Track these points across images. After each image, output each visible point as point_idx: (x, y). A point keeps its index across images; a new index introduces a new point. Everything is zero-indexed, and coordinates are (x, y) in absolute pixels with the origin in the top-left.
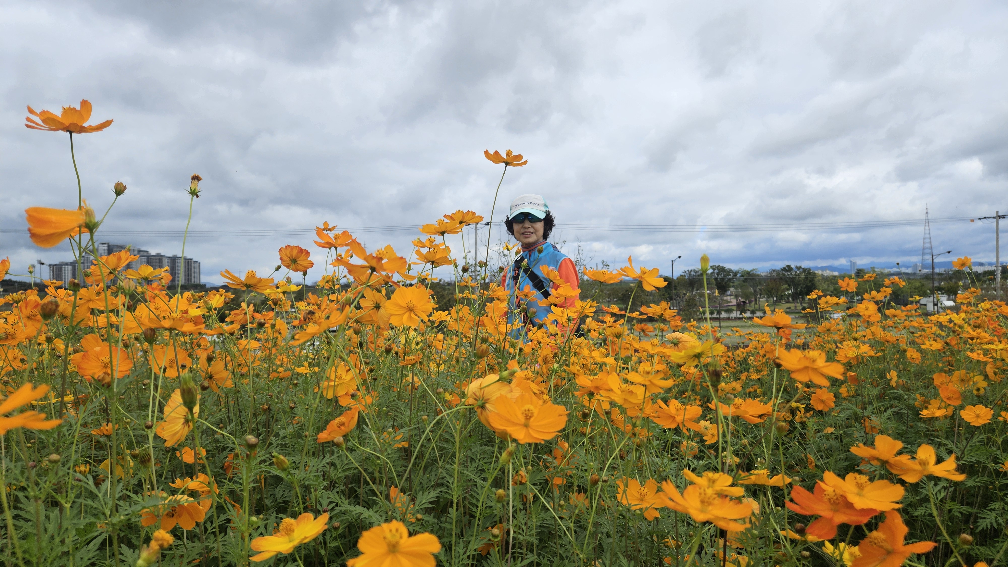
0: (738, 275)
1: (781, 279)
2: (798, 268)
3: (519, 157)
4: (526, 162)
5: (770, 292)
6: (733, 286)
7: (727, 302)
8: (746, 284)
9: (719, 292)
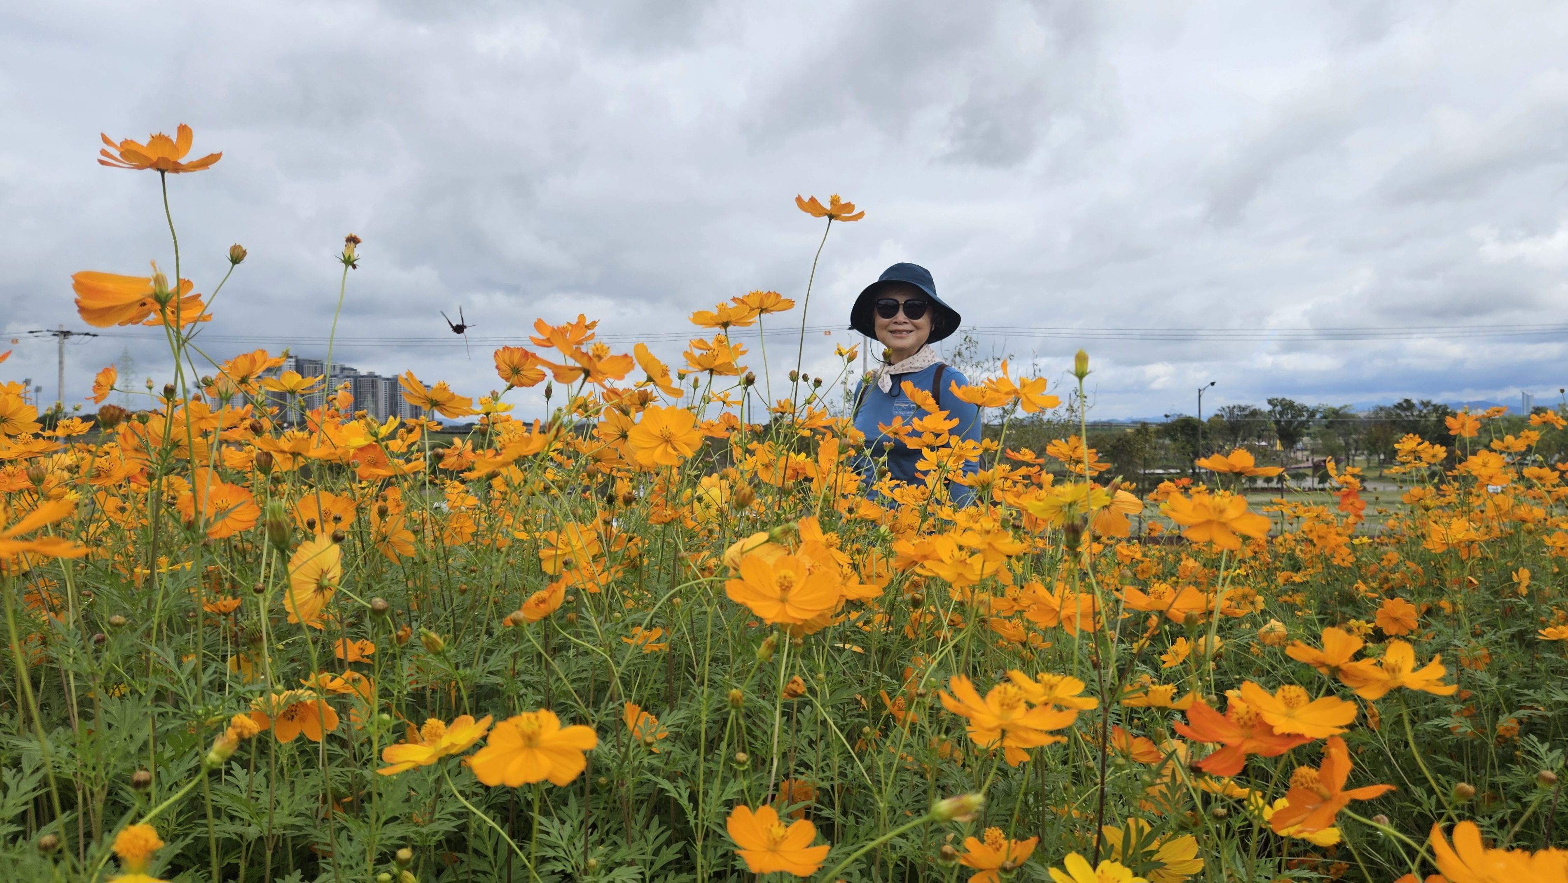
0: (1318, 416)
1: (1394, 422)
2: (1425, 404)
3: (849, 207)
4: (861, 215)
5: (1374, 445)
6: (1308, 435)
7: (1297, 461)
8: (1331, 431)
9: (1282, 445)
